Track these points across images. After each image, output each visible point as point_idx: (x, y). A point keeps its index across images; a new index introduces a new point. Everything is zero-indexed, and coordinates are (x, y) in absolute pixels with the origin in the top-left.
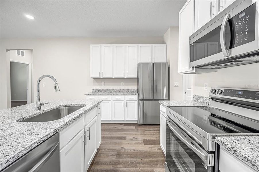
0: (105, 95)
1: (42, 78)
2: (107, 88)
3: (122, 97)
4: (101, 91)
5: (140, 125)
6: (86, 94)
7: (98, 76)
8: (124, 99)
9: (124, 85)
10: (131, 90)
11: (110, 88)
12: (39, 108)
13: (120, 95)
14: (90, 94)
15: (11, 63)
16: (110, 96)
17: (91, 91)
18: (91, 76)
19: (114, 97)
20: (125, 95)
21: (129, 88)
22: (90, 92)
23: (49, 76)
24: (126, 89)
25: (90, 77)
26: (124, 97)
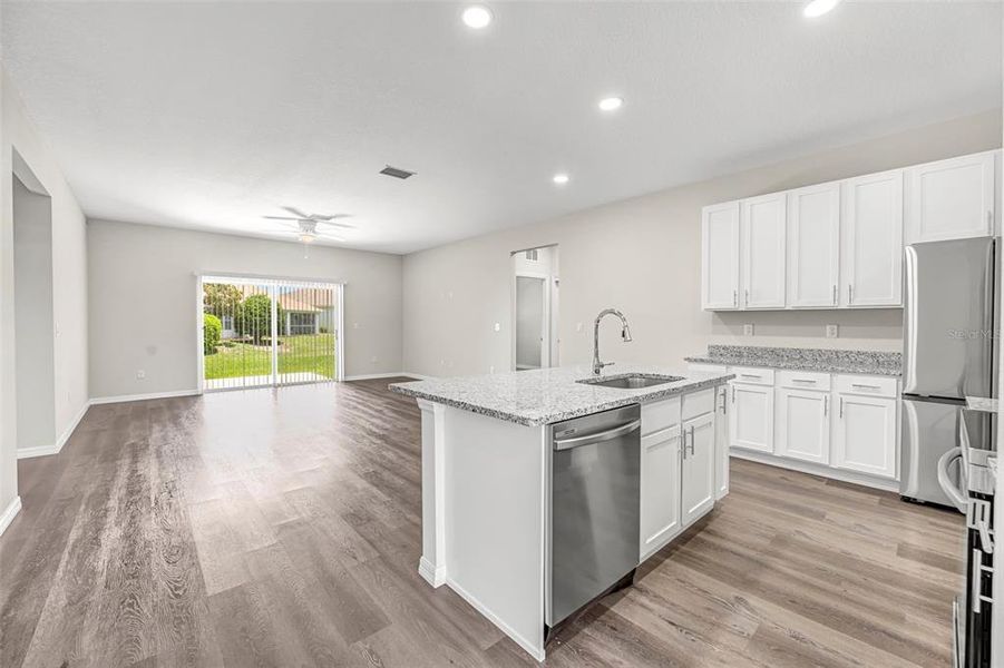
0: (752, 365)
1: (601, 315)
2: (763, 346)
3: (822, 379)
4: (740, 355)
5: (907, 500)
6: (688, 359)
7: (728, 305)
8: (831, 387)
9: (838, 336)
10: (874, 356)
11: (778, 347)
12: (597, 372)
13: (811, 369)
14: (702, 361)
15: (518, 277)
16: (772, 371)
17: (706, 352)
18: (705, 305)
19: (788, 377)
20: (833, 370)
21: (863, 350)
22: (704, 354)
23: (612, 312)
24: (848, 354)
25: (703, 308)
26: (831, 380)
